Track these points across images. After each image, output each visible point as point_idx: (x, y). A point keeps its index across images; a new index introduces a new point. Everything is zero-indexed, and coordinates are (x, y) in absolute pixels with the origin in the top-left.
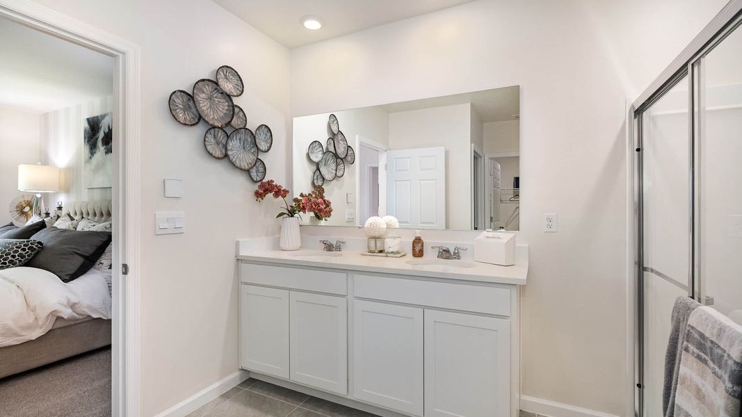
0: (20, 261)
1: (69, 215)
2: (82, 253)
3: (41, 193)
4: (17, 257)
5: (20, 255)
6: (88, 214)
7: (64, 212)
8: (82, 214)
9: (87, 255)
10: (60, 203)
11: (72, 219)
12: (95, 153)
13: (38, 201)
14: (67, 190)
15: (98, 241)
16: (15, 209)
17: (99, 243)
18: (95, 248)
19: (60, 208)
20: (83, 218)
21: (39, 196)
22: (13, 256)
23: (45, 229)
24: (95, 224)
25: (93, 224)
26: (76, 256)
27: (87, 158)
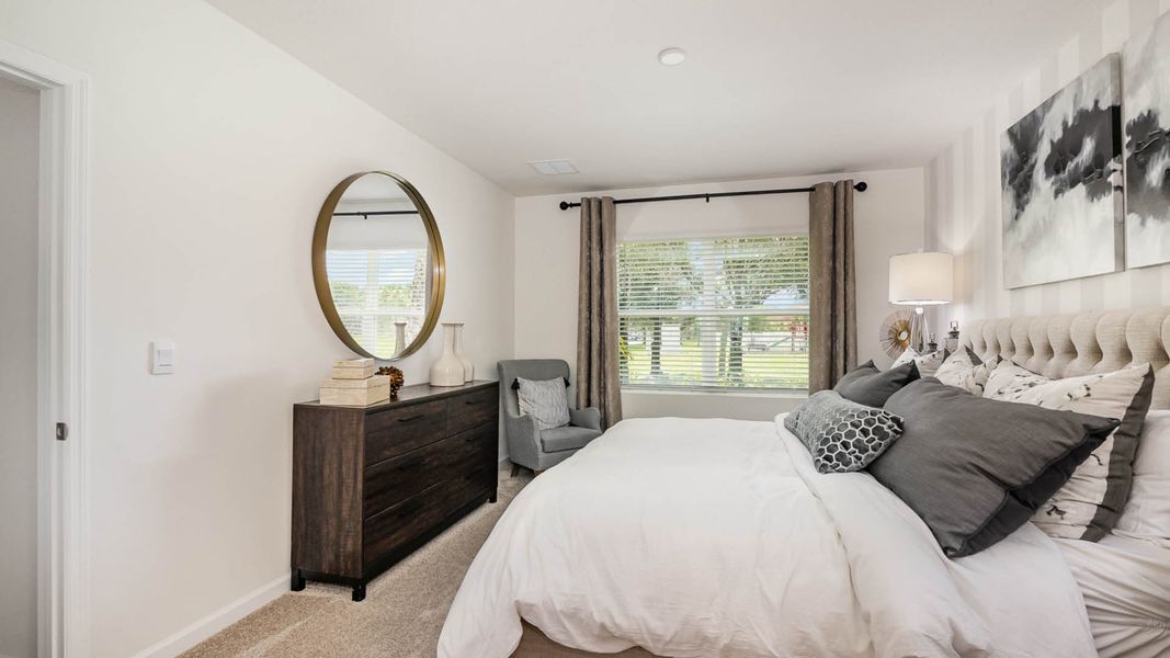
0: (859, 458)
1: (969, 351)
2: (1003, 477)
3: (923, 306)
4: (852, 449)
5: (858, 444)
6: (1013, 349)
7: (962, 341)
8: (998, 347)
9: (1015, 482)
10: (954, 325)
11: (976, 361)
12: (1027, 202)
13: (919, 319)
14: (968, 299)
15: (1051, 443)
16: (888, 337)
17: (1055, 452)
18: (1038, 466)
19: (955, 334)
20: (1000, 360)
21: (919, 311)
22: (845, 445)
23: (915, 383)
24: (1033, 378)
25: (1029, 380)
26: (984, 479)
27: (1008, 220)
